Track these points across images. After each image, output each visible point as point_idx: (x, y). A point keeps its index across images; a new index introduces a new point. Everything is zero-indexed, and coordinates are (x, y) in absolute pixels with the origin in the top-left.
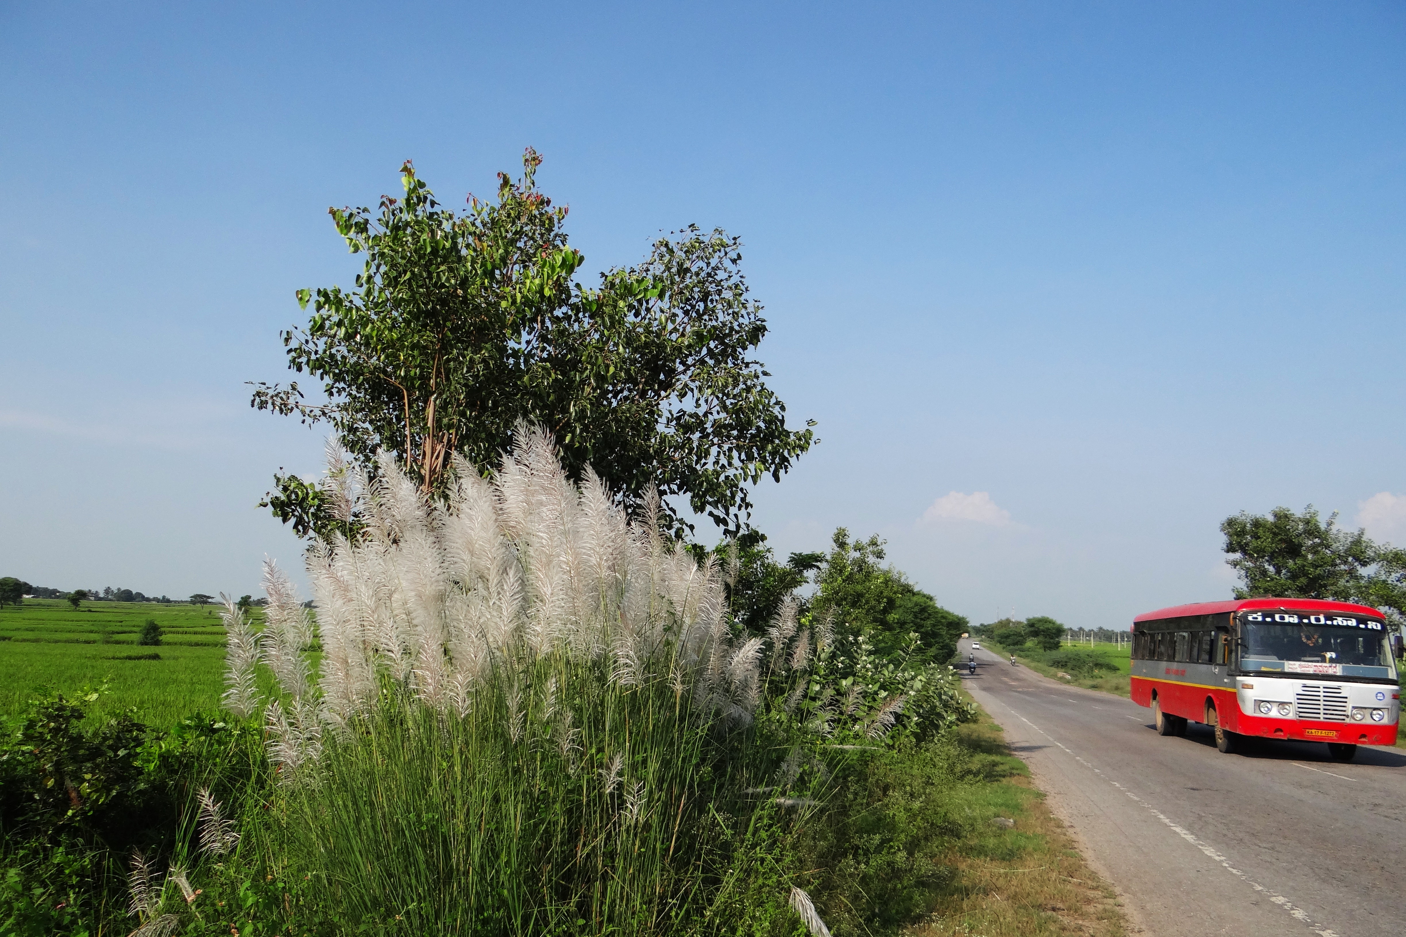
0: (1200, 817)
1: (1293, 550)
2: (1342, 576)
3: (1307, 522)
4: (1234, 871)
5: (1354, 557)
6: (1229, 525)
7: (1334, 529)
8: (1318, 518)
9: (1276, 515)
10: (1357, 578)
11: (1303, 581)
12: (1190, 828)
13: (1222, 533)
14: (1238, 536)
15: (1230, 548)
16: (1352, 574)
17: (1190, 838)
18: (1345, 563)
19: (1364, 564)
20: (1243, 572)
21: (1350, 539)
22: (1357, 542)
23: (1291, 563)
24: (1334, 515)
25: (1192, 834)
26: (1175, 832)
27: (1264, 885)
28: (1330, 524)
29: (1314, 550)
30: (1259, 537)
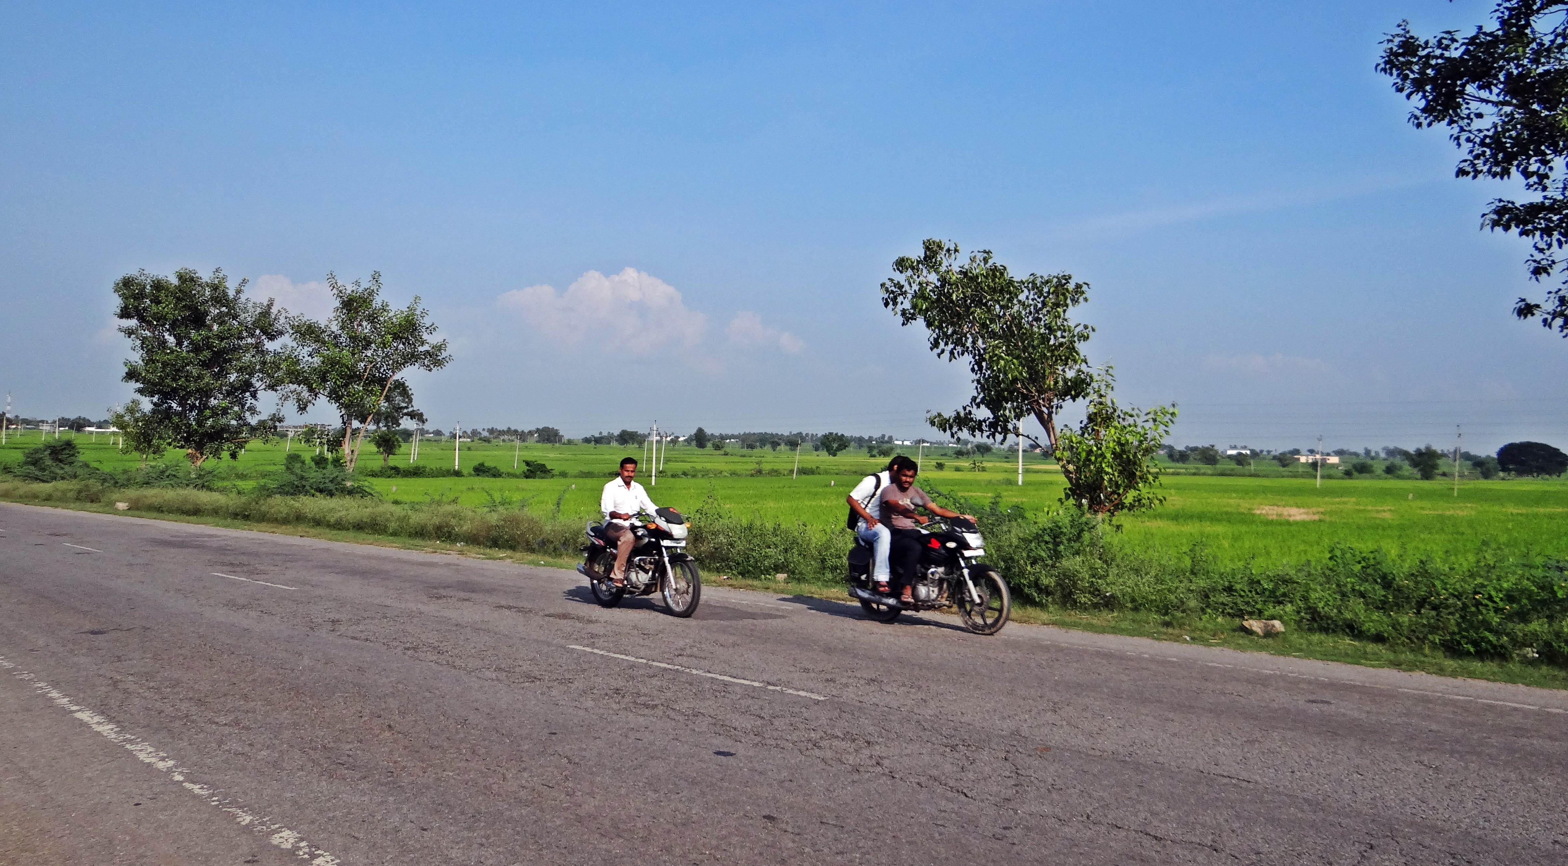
1: (198, 319)
2: (247, 350)
3: (215, 288)
4: (196, 789)
5: (262, 331)
6: (124, 285)
7: (243, 297)
8: (227, 284)
9: (180, 277)
10: (263, 353)
11: (207, 354)
12: (102, 709)
13: (116, 295)
14: (135, 299)
15: (125, 314)
16: (258, 348)
17: (107, 730)
18: (252, 335)
19: (272, 338)
20: (138, 342)
21: (259, 310)
22: (266, 313)
23: (193, 334)
24: (244, 281)
25: (111, 720)
26: (82, 724)
27: (252, 811)
28: (238, 292)
29: (220, 319)
30: (159, 302)
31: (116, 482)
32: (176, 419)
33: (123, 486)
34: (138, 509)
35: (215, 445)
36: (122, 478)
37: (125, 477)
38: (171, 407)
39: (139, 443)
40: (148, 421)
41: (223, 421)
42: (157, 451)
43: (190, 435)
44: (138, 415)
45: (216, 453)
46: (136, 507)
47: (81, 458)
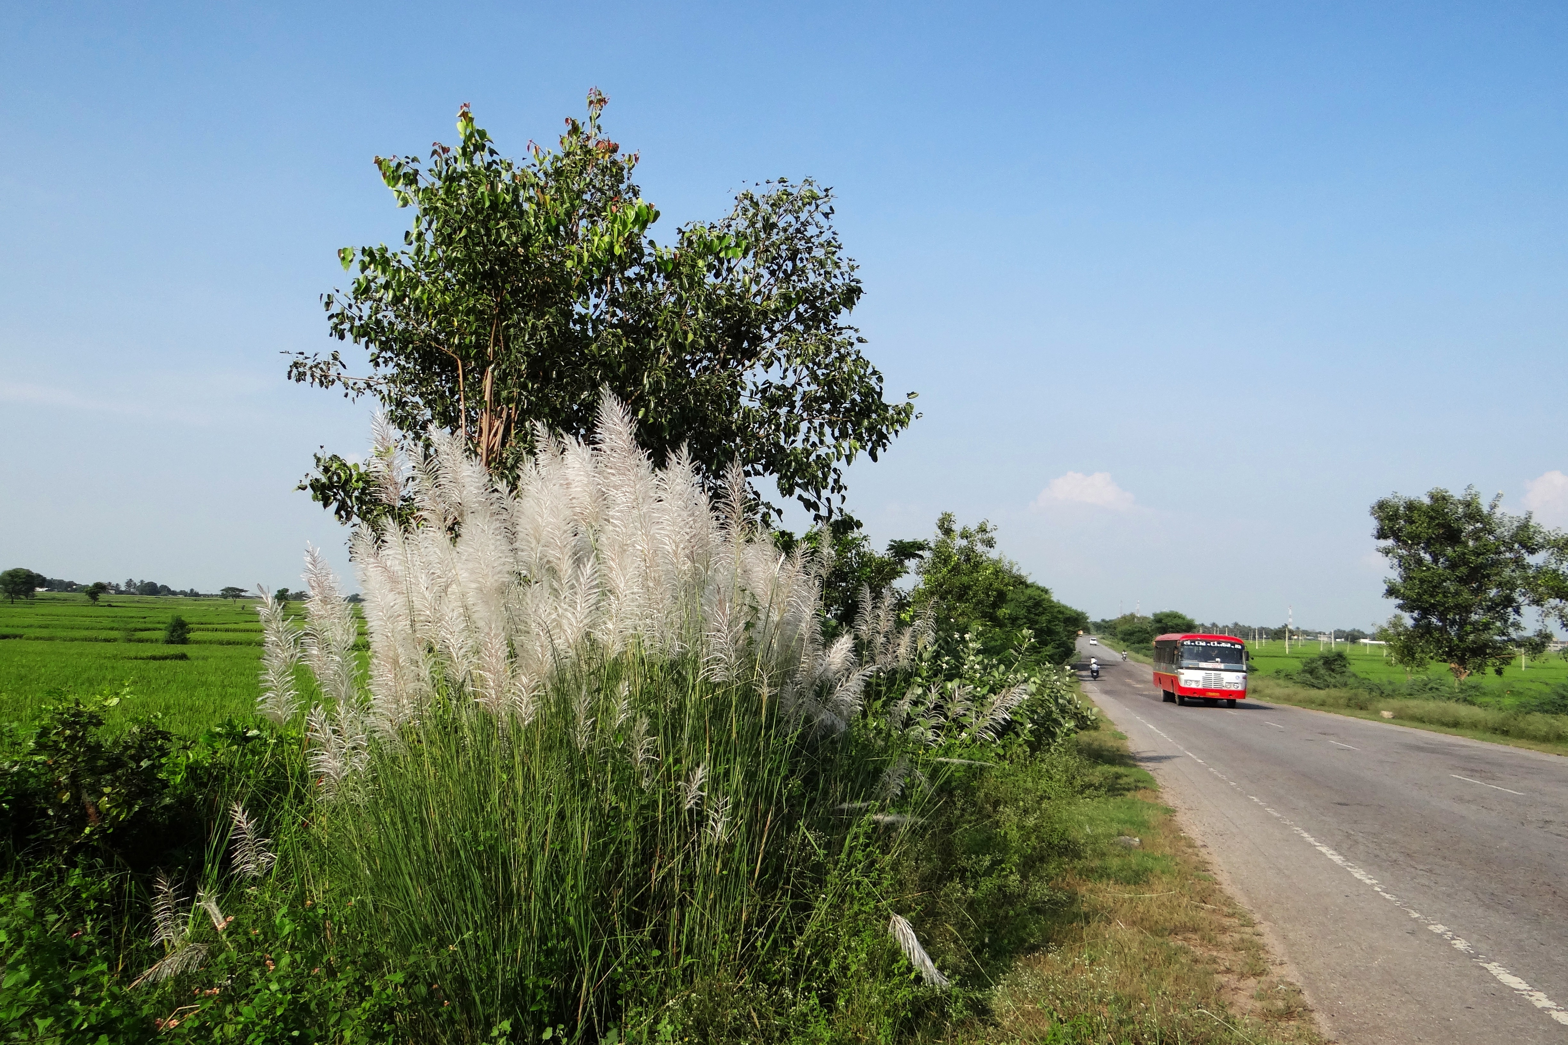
0: (1348, 836)
1: (1452, 536)
2: (1507, 566)
3: (1468, 505)
4: (1388, 896)
5: (1520, 544)
6: (1380, 508)
7: (1498, 512)
8: (1480, 501)
9: (1432, 497)
10: (1525, 567)
11: (1463, 570)
12: (1337, 848)
13: (1372, 518)
14: (1390, 520)
15: (1382, 535)
16: (1518, 562)
17: (1337, 859)
18: (1511, 550)
19: (1532, 551)
20: (1396, 561)
21: (1516, 524)
22: (1524, 527)
23: (1449, 551)
24: (1499, 496)
25: (1340, 854)
26: (1321, 853)
27: (1421, 912)
28: (1493, 507)
29: (1476, 535)
30: (1413, 522)
31: (1383, 692)
32: (1436, 635)
33: (1388, 696)
34: (1401, 718)
35: (1478, 660)
36: (1388, 689)
37: (1390, 687)
38: (1430, 623)
39: (1403, 656)
40: (1410, 636)
41: (1485, 636)
42: (1421, 663)
43: (1451, 650)
44: (1400, 629)
45: (1480, 668)
46: (1400, 717)
47: (1352, 669)
